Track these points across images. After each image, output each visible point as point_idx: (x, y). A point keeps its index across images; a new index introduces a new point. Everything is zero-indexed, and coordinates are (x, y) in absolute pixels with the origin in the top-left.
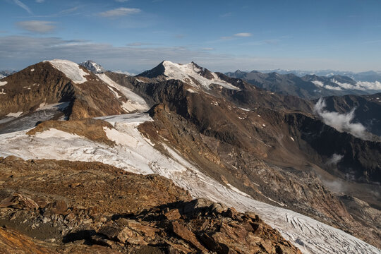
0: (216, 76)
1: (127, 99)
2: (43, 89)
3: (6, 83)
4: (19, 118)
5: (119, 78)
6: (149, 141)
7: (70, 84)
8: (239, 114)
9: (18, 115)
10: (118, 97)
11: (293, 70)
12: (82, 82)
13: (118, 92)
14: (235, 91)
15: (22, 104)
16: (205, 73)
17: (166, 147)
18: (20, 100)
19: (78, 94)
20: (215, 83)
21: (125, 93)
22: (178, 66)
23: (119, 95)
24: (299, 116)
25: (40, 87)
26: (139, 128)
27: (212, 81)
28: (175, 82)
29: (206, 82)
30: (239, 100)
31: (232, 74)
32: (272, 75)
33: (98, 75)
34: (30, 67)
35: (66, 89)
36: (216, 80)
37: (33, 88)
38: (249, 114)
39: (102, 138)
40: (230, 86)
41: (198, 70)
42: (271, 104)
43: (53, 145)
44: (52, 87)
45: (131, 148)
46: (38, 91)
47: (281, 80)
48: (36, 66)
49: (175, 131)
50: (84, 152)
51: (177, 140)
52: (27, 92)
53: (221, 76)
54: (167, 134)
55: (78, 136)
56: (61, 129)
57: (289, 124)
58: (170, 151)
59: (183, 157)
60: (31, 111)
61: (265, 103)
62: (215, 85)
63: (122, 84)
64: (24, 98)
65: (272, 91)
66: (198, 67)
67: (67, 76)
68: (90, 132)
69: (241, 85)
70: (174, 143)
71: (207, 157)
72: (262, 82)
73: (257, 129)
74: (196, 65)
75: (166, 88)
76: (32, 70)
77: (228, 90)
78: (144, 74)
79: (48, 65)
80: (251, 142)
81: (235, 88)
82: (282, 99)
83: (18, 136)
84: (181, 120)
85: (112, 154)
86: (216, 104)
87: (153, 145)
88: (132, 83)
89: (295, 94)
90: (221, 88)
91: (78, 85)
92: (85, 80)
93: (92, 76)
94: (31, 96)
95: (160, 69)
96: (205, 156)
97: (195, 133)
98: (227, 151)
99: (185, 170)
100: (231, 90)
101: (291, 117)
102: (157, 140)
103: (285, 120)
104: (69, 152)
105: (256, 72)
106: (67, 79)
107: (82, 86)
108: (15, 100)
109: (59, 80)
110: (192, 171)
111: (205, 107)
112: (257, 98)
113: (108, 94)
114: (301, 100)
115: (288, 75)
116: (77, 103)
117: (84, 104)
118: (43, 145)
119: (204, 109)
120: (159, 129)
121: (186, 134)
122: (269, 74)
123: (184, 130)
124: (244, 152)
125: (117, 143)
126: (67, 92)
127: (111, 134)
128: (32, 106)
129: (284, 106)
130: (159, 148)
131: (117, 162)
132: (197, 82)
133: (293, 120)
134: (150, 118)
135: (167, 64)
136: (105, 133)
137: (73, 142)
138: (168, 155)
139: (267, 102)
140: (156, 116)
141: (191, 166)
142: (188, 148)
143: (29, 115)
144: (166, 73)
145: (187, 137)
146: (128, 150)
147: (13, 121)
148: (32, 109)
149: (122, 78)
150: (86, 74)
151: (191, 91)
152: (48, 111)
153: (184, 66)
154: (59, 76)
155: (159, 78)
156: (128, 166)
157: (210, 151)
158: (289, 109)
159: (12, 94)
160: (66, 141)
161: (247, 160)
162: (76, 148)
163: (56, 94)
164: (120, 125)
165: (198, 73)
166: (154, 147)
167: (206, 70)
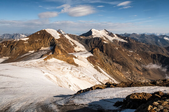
0: (116, 36)
1: (76, 46)
2: (42, 41)
3: (28, 38)
4: (33, 53)
5: (73, 37)
6: (92, 64)
7: (53, 39)
8: (128, 53)
9: (33, 52)
10: (73, 45)
11: (153, 33)
12: (58, 38)
13: (73, 42)
14: (125, 42)
15: (34, 47)
16: (111, 34)
17: (99, 68)
18: (34, 45)
19: (57, 43)
20: (115, 39)
21: (75, 43)
22: (98, 31)
23: (73, 44)
24: (159, 55)
25: (42, 40)
26: (87, 59)
27: (114, 38)
28: (97, 39)
29: (111, 39)
30: (127, 47)
31: (123, 35)
32: (143, 36)
33: (64, 35)
34: (38, 32)
35: (52, 41)
36: (116, 38)
37: (39, 40)
38: (133, 54)
39: (73, 63)
40: (122, 40)
41: (108, 33)
42: (143, 49)
43: (55, 65)
44: (46, 40)
45: (85, 68)
46: (41, 42)
47: (147, 37)
48: (40, 32)
49: (103, 61)
50: (67, 69)
51: (104, 65)
52: (36, 42)
53: (118, 36)
54: (99, 62)
55: (64, 62)
56: (56, 58)
57: (154, 59)
58: (101, 70)
59: (107, 72)
60: (38, 50)
61: (140, 48)
62: (115, 40)
63: (74, 39)
64: (35, 45)
65: (143, 43)
66: (107, 31)
67: (52, 35)
68: (68, 60)
69: (128, 40)
70: (103, 66)
71: (118, 73)
72: (138, 39)
73: (137, 61)
74: (106, 31)
75: (94, 41)
76: (39, 33)
77: (122, 42)
78: (83, 35)
79: (45, 31)
80: (134, 67)
81: (125, 41)
82: (149, 47)
83: (40, 61)
84: (105, 56)
85: (78, 70)
86: (117, 48)
87: (94, 67)
88: (78, 39)
89: (155, 44)
90: (118, 41)
91: (57, 39)
92: (59, 37)
93: (62, 36)
94: (38, 44)
95: (90, 33)
96: (116, 73)
97: (111, 62)
98: (126, 71)
99: (109, 79)
100: (123, 42)
101: (154, 55)
102: (95, 64)
103: (151, 57)
104: (61, 68)
105: (135, 34)
106: (52, 37)
107: (58, 40)
108: (32, 45)
109: (49, 37)
110: (112, 80)
111: (111, 50)
112: (136, 46)
113: (69, 44)
114: (159, 47)
115: (151, 35)
116: (56, 47)
117: (59, 47)
118: (51, 65)
119: (111, 51)
120: (96, 59)
121: (107, 62)
122: (141, 35)
123: (107, 60)
124: (134, 72)
125: (79, 65)
126: (52, 43)
127: (76, 61)
128: (38, 48)
129: (150, 50)
130: (96, 68)
131: (81, 74)
132: (107, 39)
133: (156, 57)
134: (92, 54)
135: (93, 30)
136: (74, 61)
137: (62, 64)
138: (100, 72)
139: (141, 48)
140: (94, 53)
141: (111, 77)
142: (109, 69)
143: (37, 52)
144: (93, 35)
145: (108, 64)
146: (84, 69)
147: (31, 54)
148: (38, 49)
149: (74, 36)
150: (60, 35)
151: (105, 42)
152: (45, 50)
153: (101, 31)
154: (49, 36)
155: (90, 37)
156: (86, 76)
157: (119, 70)
158: (153, 51)
159: (31, 43)
160: (59, 63)
161: (136, 75)
162: (64, 67)
163: (48, 43)
164: (79, 57)
165: (107, 34)
166: (94, 68)
167: (111, 33)
